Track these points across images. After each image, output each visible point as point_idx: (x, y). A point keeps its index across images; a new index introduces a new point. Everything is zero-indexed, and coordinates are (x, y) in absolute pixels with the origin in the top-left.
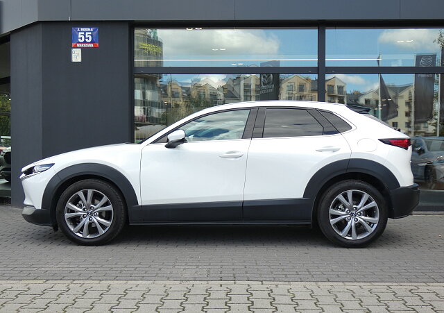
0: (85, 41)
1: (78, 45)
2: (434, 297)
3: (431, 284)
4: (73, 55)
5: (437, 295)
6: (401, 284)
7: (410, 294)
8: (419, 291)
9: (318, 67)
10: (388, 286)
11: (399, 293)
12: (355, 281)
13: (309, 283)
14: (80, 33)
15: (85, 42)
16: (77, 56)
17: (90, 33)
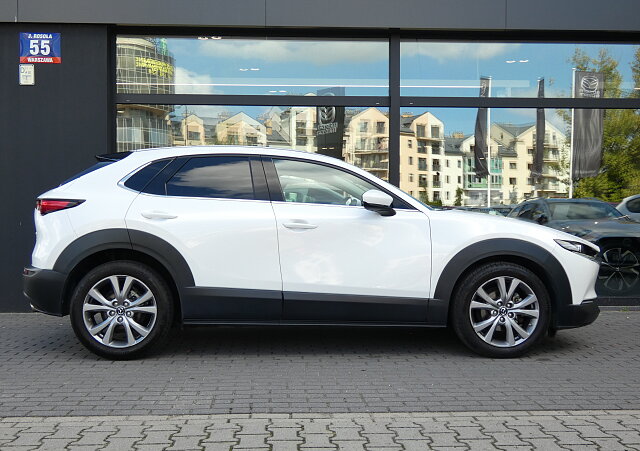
0: (40, 54)
1: (29, 60)
2: (537, 432)
3: (536, 413)
4: (21, 75)
5: (542, 429)
6: (494, 413)
7: (504, 429)
8: (518, 422)
9: (390, 97)
10: (474, 417)
11: (488, 428)
12: (428, 411)
13: (359, 415)
14: (32, 42)
16: (27, 76)
17: (48, 42)
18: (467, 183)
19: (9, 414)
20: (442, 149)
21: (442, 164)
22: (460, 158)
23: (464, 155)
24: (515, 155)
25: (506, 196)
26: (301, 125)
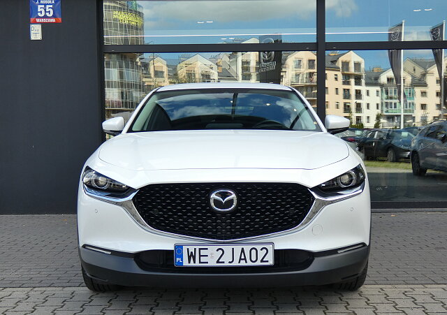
0: (45, 15)
1: (38, 20)
2: (428, 299)
3: (429, 286)
4: (32, 32)
5: (433, 297)
6: (396, 286)
7: (404, 297)
8: (414, 293)
9: (317, 44)
10: (381, 289)
11: (391, 296)
14: (39, 6)
15: (45, 17)
16: (36, 33)
17: (51, 6)
18: (385, 109)
19: (38, 285)
20: (363, 81)
21: (364, 93)
22: (378, 88)
23: (382, 86)
24: (425, 85)
25: (418, 119)
26: (246, 64)
